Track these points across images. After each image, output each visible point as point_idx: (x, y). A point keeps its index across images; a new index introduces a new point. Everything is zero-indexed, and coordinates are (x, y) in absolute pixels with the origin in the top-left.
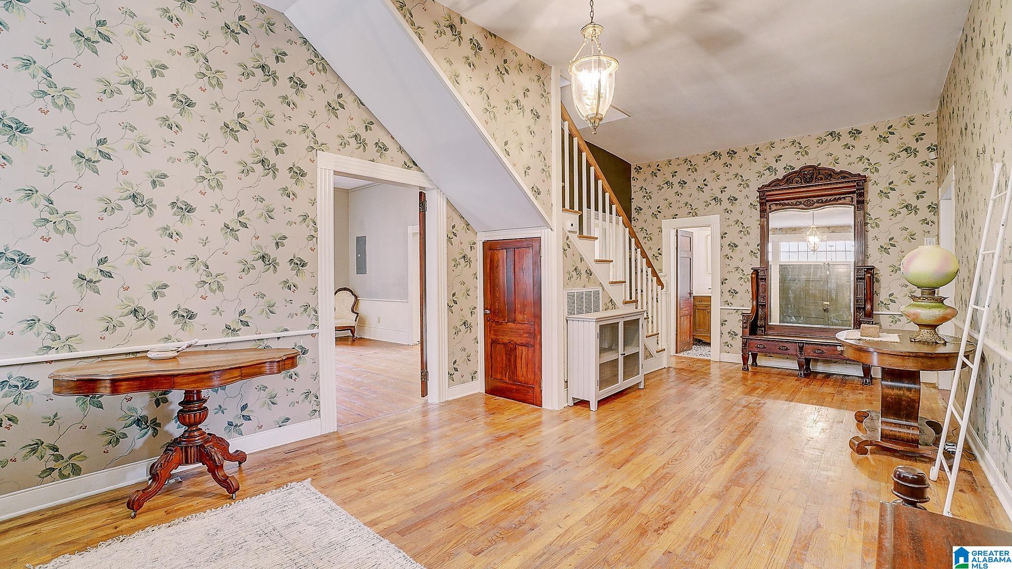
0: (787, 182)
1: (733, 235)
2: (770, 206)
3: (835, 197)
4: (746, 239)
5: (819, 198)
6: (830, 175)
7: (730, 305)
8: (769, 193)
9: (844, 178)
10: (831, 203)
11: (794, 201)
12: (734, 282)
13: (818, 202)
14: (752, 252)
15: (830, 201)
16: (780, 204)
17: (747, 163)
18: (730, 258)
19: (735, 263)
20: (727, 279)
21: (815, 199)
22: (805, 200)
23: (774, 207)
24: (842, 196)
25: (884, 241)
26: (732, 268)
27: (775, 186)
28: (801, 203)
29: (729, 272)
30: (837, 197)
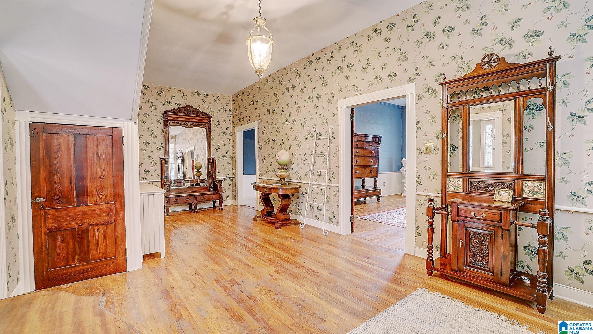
0: (179, 112)
1: (147, 137)
2: (169, 123)
3: (199, 123)
4: (154, 140)
5: (193, 123)
6: (198, 113)
7: (145, 179)
8: (170, 116)
9: (204, 115)
10: (198, 126)
11: (182, 122)
12: (147, 166)
13: (192, 124)
14: (158, 148)
15: (197, 125)
16: (175, 123)
17: (156, 96)
18: (144, 151)
19: (148, 154)
20: (143, 164)
21: (191, 123)
22: (186, 122)
23: (171, 124)
24: (202, 124)
25: (216, 147)
26: (146, 157)
27: (173, 112)
28: (185, 124)
29: (144, 159)
30: (200, 124)
